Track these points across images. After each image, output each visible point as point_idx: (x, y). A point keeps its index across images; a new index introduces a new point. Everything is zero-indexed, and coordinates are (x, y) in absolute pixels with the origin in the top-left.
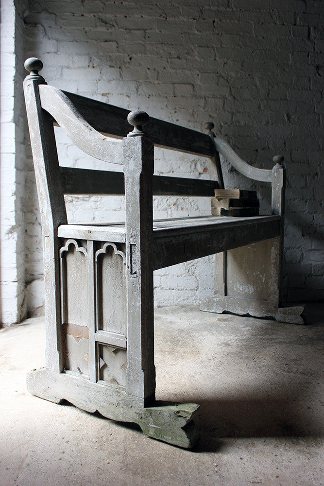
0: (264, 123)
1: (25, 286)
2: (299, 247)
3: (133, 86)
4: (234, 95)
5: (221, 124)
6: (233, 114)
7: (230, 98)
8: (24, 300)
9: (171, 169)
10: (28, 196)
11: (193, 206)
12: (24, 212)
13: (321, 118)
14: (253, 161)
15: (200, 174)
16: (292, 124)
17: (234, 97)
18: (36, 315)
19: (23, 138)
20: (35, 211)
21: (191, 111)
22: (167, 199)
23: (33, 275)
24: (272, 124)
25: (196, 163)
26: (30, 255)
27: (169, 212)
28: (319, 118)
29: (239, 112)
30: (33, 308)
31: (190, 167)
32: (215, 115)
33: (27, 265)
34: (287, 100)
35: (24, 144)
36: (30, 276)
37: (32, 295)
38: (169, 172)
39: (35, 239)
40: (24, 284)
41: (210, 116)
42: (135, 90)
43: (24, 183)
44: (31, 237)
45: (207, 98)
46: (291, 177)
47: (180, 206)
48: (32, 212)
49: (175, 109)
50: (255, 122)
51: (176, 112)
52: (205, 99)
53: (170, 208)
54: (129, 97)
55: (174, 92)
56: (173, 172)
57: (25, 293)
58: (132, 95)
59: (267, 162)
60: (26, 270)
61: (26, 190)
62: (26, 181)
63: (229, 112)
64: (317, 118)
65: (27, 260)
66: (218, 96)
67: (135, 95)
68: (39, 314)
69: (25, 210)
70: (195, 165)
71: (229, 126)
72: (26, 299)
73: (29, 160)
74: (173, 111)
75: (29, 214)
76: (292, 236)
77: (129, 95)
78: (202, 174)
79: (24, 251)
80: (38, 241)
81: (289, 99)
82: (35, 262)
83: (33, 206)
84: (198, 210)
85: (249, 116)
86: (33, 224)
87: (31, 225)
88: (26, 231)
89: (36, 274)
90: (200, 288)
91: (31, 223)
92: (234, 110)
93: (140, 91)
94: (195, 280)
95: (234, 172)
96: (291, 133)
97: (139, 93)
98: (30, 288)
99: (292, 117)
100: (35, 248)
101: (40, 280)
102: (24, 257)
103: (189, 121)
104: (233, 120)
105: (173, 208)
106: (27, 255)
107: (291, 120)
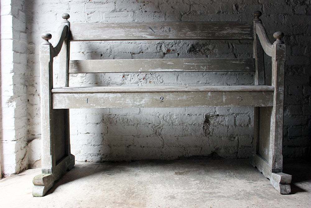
0: (217, 12)
1: (26, 144)
2: (247, 113)
5: (181, 14)
6: (191, 6)
8: (25, 155)
9: (141, 50)
10: (29, 73)
11: (159, 80)
12: (27, 86)
13: (264, 7)
14: (208, 43)
15: (164, 54)
16: (240, 13)
18: (35, 166)
19: (25, 28)
20: (35, 85)
21: (157, 4)
22: (138, 74)
23: (34, 135)
24: (223, 13)
25: (161, 45)
26: (31, 119)
27: (140, 85)
28: (263, 7)
30: (33, 161)
31: (157, 48)
32: (176, 7)
33: (28, 127)
35: (26, 33)
36: (32, 136)
37: (32, 151)
38: (139, 53)
39: (35, 107)
40: (26, 142)
41: (172, 7)
43: (26, 63)
44: (32, 105)
47: (148, 80)
48: (33, 85)
49: (144, 2)
51: (145, 5)
53: (141, 82)
56: (142, 53)
57: (26, 150)
59: (219, 43)
60: (28, 131)
61: (28, 68)
62: (28, 62)
63: (187, 4)
64: (260, 7)
65: (29, 123)
68: (37, 166)
69: (27, 85)
70: (161, 47)
71: (188, 15)
72: (27, 154)
73: (30, 45)
74: (142, 4)
75: (31, 87)
78: (166, 54)
79: (27, 116)
80: (38, 109)
82: (35, 125)
83: (34, 81)
84: (163, 83)
85: (204, 7)
86: (34, 95)
87: (32, 96)
88: (28, 100)
89: (36, 134)
90: (165, 146)
91: (32, 94)
94: (162, 139)
95: (192, 52)
96: (239, 20)
98: (31, 145)
99: (240, 7)
100: (35, 114)
101: (38, 139)
102: (26, 121)
103: (155, 12)
104: (191, 10)
105: (143, 81)
106: (29, 119)
107: (239, 9)
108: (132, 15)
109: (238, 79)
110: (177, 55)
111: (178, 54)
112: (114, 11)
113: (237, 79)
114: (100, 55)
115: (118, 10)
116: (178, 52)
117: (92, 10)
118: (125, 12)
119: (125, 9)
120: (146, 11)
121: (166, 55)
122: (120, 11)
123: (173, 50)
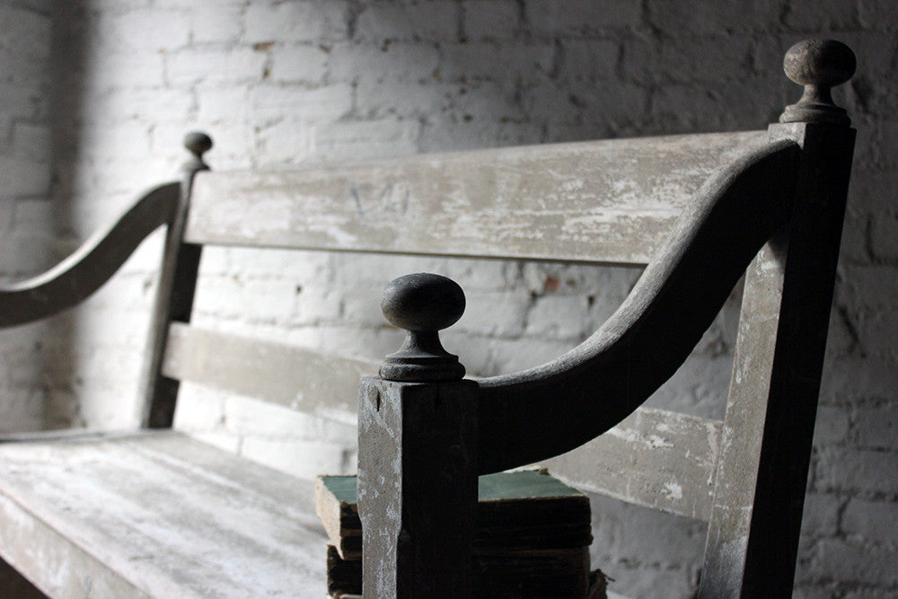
3: (338, 17)
4: (658, 25)
6: (652, 91)
7: (645, 35)
15: (534, 295)
17: (657, 32)
20: (76, 388)
21: (510, 87)
29: (674, 82)
32: (591, 99)
34: (859, 27)
41: (573, 99)
42: (344, 27)
45: (564, 42)
46: (866, 317)
49: (462, 81)
50: (729, 116)
52: (558, 42)
54: (326, 49)
55: (461, 26)
58: (337, 47)
63: (637, 84)
66: (602, 32)
67: (346, 43)
74: (454, 89)
75: (59, 397)
76: (866, 540)
77: (328, 44)
78: (543, 295)
81: (864, 24)
85: (709, 95)
92: (657, 78)
93: (361, 30)
97: (357, 36)
99: (880, 90)
103: (505, 120)
104: (655, 110)
107: (874, 103)
108: (416, 132)
109: (857, 426)
110: (585, 303)
111: (591, 300)
112: (350, 116)
113: (851, 425)
114: (293, 290)
115: (364, 112)
116: (592, 292)
117: (272, 112)
118: (389, 123)
119: (392, 111)
120: (468, 118)
121: (542, 303)
122: (372, 115)
123: (571, 283)
